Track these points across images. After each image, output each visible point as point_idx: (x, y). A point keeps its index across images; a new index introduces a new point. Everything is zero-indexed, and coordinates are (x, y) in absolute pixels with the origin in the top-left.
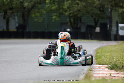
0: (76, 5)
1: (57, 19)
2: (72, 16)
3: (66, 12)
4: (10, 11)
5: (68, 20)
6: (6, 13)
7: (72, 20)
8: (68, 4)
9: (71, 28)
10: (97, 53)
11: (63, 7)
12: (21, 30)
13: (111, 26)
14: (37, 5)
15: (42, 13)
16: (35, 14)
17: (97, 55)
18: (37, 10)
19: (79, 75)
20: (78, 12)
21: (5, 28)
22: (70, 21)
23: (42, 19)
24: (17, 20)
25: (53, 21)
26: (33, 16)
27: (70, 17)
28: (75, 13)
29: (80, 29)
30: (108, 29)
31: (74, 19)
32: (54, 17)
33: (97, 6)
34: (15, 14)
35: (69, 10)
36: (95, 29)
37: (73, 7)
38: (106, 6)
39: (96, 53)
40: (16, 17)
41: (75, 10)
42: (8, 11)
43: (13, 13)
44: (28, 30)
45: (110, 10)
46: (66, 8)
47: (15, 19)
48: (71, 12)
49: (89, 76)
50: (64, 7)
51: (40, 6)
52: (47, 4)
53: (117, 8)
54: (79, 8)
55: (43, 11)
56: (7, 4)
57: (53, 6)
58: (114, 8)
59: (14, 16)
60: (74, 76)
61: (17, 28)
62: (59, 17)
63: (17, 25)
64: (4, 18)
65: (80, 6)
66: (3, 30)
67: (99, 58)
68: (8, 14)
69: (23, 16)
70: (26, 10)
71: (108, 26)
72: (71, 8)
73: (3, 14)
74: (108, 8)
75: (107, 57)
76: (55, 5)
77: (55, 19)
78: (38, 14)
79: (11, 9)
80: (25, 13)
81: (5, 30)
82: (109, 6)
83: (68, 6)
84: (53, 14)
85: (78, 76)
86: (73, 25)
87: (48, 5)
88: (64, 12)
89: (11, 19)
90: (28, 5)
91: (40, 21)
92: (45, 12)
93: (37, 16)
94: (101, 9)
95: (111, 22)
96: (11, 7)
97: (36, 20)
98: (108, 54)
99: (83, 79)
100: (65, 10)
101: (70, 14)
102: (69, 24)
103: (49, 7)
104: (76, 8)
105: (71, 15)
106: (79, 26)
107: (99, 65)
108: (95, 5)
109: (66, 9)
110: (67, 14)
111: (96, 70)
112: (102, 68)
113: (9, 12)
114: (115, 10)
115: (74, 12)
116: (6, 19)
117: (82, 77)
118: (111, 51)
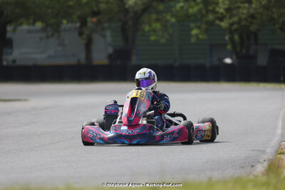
0: (247, 5)
1: (201, 37)
2: (236, 30)
3: (221, 19)
4: (95, 19)
5: (227, 38)
6: (84, 22)
7: (236, 37)
8: (227, 2)
9: (234, 57)
11: (214, 8)
12: (118, 62)
14: (155, 4)
15: (167, 21)
16: (150, 25)
19: (254, 164)
20: (250, 20)
21: (82, 57)
22: (232, 40)
23: (166, 36)
24: (109, 39)
25: (193, 40)
26: (147, 28)
27: (231, 32)
28: (243, 23)
29: (254, 57)
31: (241, 36)
32: (195, 32)
34: (106, 25)
35: (228, 16)
40: (108, 33)
41: (243, 16)
42: (89, 20)
43: (99, 22)
44: (134, 61)
46: (222, 11)
47: (104, 36)
48: (235, 19)
49: (278, 167)
50: (217, 9)
51: (161, 7)
52: (179, 2)
54: (252, 11)
55: (168, 17)
56: (87, 3)
57: (192, 7)
59: (103, 29)
60: (243, 167)
61: (110, 57)
62: (207, 30)
63: (110, 50)
64: (81, 34)
65: (254, 6)
66: (79, 61)
68: (90, 25)
69: (124, 29)
70: (131, 15)
72: (235, 12)
73: (78, 25)
76: (197, 4)
77: (197, 35)
78: (158, 26)
79: (95, 14)
80: (129, 24)
81: (83, 61)
83: (226, 6)
84: (192, 25)
85: (253, 166)
86: (238, 49)
87: (181, 4)
89: (95, 37)
90: (136, 3)
91: (163, 41)
92: (173, 20)
93: (154, 31)
96: (95, 9)
97: (153, 38)
99: (263, 174)
100: (219, 15)
101: (232, 24)
102: (229, 47)
103: (182, 7)
104: (245, 12)
105: (235, 27)
106: (251, 52)
109: (222, 14)
110: (224, 24)
113: (91, 21)
115: (240, 20)
116: (84, 37)
117: (260, 168)
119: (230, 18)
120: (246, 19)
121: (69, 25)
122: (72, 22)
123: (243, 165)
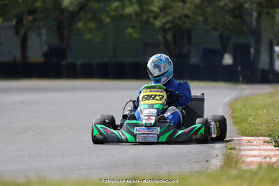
0: (180, 4)
1: (136, 35)
2: (169, 29)
3: (156, 17)
4: (30, 18)
5: (160, 37)
6: (20, 21)
7: (169, 37)
10: (234, 111)
12: (54, 60)
13: (258, 51)
15: (102, 21)
16: (85, 23)
17: (236, 114)
18: (90, 15)
20: (183, 19)
21: (18, 54)
22: (165, 38)
24: (44, 37)
27: (165, 31)
29: (187, 56)
30: (252, 57)
31: (174, 35)
32: (130, 30)
33: (226, 5)
34: (42, 24)
35: (162, 15)
36: (222, 57)
37: (172, 7)
38: (246, 6)
39: (231, 111)
40: (44, 31)
41: (177, 15)
42: (25, 18)
43: (35, 20)
44: (69, 59)
45: (255, 14)
46: (155, 9)
47: (40, 35)
48: (169, 18)
51: (96, 6)
53: (271, 11)
54: (186, 12)
55: (103, 17)
57: (127, 7)
58: (265, 10)
59: (39, 28)
60: (197, 162)
61: (46, 55)
63: (46, 48)
64: (17, 32)
66: (15, 59)
67: (243, 120)
69: (59, 28)
70: (66, 14)
71: (252, 51)
72: (169, 11)
73: (14, 22)
74: (252, 10)
75: (260, 118)
76: (132, 4)
77: (130, 34)
78: (92, 25)
79: (32, 12)
81: (19, 58)
82: (254, 6)
85: (207, 161)
86: (172, 47)
87: (117, 4)
88: (152, 20)
90: (71, 3)
91: (98, 40)
92: (108, 20)
93: (90, 30)
94: (237, 12)
95: (258, 42)
96: (32, 8)
97: (87, 37)
98: (260, 112)
101: (167, 23)
103: (117, 7)
105: (168, 26)
106: (185, 50)
107: (247, 136)
108: (222, 4)
109: (156, 12)
110: (158, 23)
111: (243, 148)
112: (255, 143)
113: (27, 19)
114: (268, 14)
115: (175, 18)
116: (20, 35)
117: (216, 163)
118: (266, 107)
119: (164, 17)
120: (180, 18)
121: (5, 24)
122: (8, 20)
123: (197, 160)
